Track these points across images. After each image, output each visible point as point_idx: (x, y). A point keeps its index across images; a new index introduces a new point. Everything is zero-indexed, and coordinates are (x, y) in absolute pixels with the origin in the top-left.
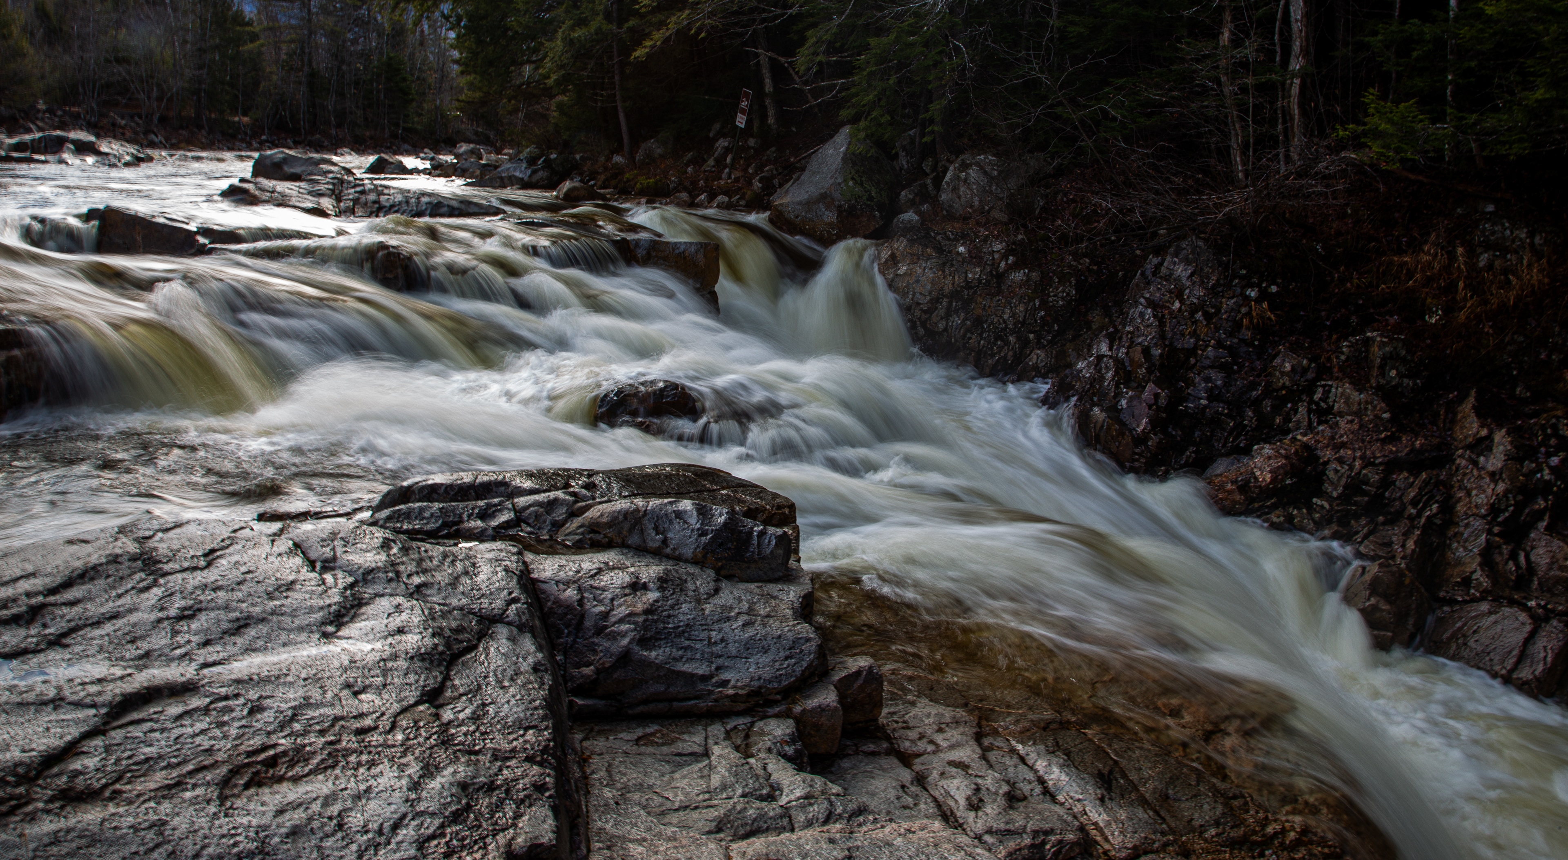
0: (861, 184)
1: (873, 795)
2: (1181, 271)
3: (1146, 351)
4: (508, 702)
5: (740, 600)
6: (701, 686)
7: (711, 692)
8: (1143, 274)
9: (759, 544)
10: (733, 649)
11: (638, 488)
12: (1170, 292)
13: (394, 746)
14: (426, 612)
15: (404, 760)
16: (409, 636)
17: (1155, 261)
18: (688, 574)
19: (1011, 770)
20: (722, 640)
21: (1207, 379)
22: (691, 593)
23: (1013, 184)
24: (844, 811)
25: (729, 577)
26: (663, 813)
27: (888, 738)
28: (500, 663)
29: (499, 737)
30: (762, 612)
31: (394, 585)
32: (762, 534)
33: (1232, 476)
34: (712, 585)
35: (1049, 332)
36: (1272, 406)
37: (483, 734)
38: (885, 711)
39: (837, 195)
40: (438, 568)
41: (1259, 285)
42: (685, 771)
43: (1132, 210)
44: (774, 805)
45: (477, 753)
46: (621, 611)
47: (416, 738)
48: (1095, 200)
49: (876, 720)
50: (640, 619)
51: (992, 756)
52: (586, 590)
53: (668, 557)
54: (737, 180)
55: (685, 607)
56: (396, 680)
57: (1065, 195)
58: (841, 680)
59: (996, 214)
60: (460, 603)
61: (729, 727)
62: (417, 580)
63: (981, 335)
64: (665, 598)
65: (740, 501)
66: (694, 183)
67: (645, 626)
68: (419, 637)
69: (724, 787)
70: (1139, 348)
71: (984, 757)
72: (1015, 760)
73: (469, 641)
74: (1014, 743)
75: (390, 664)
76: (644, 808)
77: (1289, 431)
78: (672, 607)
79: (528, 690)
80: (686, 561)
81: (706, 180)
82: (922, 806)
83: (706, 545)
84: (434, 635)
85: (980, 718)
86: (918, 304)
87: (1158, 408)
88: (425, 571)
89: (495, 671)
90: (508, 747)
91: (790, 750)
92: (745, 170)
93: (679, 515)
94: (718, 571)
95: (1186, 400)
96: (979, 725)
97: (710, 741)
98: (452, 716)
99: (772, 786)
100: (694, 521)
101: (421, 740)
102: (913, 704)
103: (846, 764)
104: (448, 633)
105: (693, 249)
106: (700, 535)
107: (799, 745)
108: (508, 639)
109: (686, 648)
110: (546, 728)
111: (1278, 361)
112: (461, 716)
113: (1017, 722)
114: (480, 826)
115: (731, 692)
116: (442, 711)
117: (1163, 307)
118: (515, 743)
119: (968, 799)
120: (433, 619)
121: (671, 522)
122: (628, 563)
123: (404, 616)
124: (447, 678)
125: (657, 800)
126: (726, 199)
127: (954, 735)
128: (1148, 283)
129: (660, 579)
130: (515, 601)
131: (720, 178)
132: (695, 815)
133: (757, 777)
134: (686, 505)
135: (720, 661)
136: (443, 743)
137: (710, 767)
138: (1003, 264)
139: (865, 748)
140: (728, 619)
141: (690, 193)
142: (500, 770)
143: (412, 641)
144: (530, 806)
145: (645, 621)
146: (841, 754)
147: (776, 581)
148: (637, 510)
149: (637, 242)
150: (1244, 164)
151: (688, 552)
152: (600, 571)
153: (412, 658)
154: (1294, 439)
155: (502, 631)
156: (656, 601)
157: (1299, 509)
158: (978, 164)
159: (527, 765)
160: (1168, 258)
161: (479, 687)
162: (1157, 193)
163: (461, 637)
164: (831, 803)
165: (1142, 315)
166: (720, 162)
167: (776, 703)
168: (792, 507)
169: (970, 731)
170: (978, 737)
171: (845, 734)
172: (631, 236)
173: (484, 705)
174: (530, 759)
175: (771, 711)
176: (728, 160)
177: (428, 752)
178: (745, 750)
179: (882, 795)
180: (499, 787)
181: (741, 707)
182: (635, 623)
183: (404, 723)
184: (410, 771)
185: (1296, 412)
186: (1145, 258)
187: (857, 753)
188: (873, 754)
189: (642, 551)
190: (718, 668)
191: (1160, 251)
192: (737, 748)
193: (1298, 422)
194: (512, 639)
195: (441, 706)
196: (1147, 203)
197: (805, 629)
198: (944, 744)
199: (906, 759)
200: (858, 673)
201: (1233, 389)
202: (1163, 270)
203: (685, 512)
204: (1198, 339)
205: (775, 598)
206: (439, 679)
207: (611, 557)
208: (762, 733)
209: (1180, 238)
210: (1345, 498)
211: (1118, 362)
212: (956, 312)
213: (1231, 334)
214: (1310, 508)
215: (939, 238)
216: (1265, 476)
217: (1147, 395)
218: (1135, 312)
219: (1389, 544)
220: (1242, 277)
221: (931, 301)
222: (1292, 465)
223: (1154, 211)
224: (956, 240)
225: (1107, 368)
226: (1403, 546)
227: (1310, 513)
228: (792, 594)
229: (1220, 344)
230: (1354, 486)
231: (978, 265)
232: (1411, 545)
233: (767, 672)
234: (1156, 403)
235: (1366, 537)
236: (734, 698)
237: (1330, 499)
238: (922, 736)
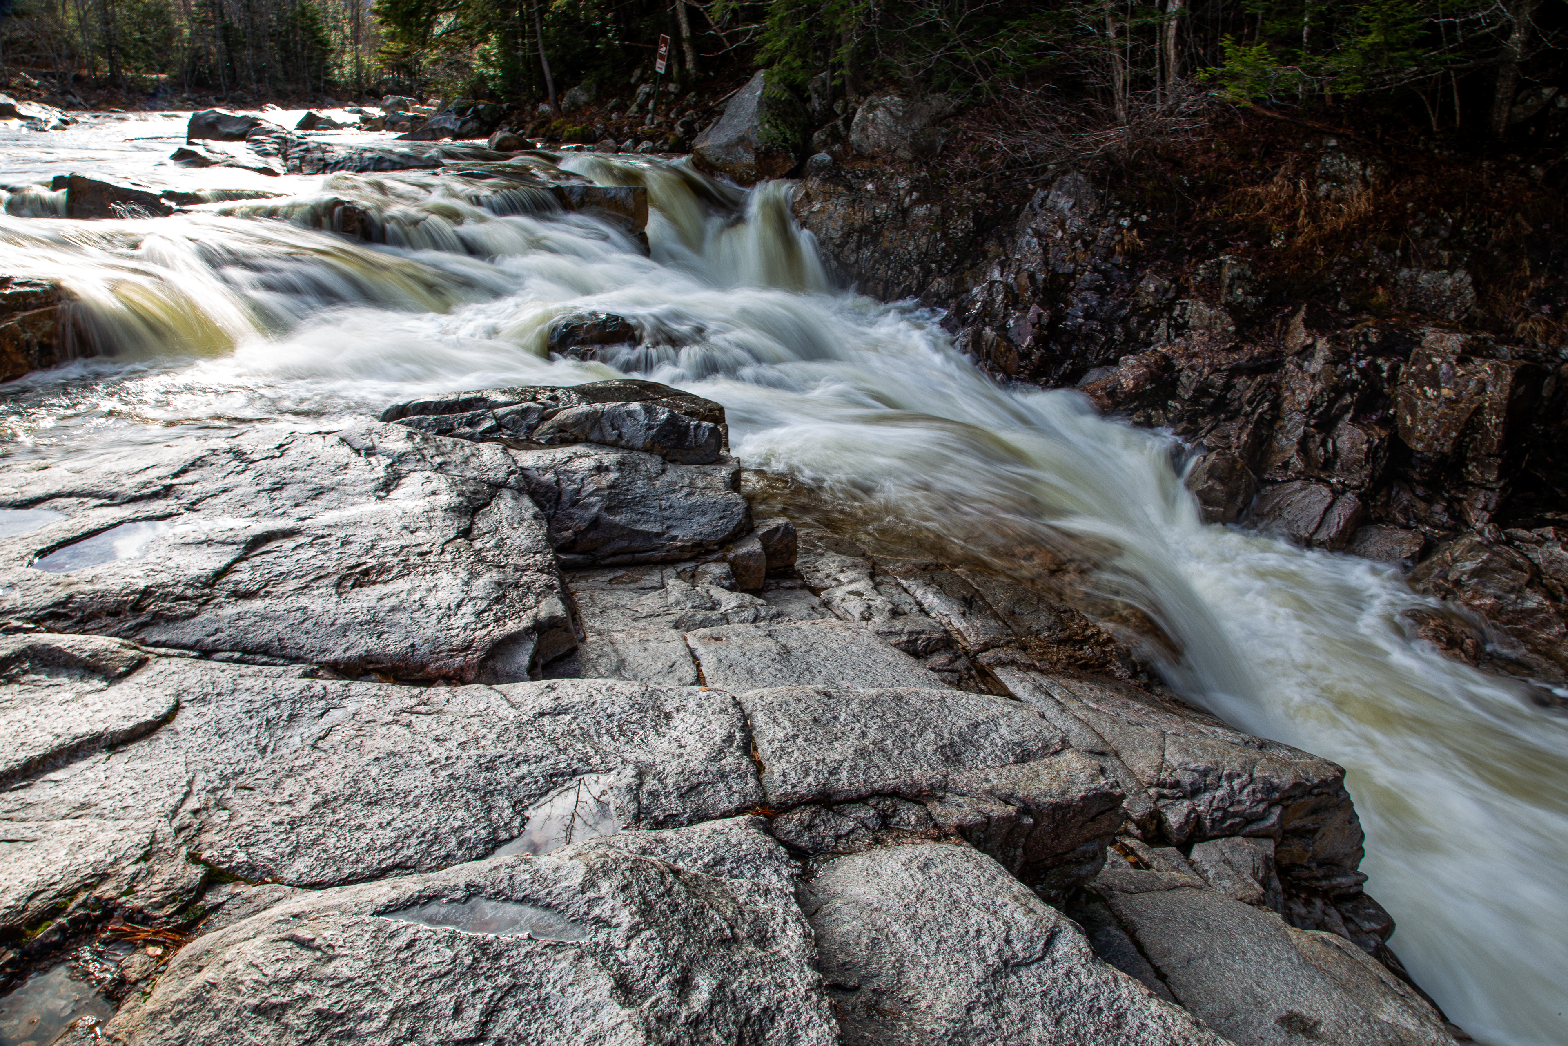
0: (777, 127)
1: (789, 608)
2: (1064, 203)
3: (1032, 276)
5: (682, 477)
6: (656, 541)
7: (663, 545)
8: (1030, 206)
9: (696, 435)
10: (679, 513)
11: (594, 397)
12: (1054, 222)
13: (446, 562)
14: (450, 481)
16: (441, 497)
17: (1042, 194)
18: (640, 459)
19: (896, 596)
20: (670, 507)
21: (1084, 300)
22: (643, 473)
23: (916, 123)
24: (767, 614)
25: (673, 461)
26: (634, 620)
27: (802, 578)
28: (509, 513)
29: (516, 557)
30: (700, 485)
31: (422, 463)
32: (697, 427)
33: (1102, 384)
34: (660, 467)
35: (949, 262)
36: (1139, 323)
37: (505, 556)
38: (799, 560)
39: (754, 138)
40: (451, 452)
41: (1131, 215)
42: (649, 596)
43: (1021, 147)
44: (715, 612)
45: (503, 567)
46: (590, 488)
47: (460, 557)
48: (991, 138)
49: (793, 566)
50: (605, 493)
51: (882, 588)
52: (561, 473)
53: (623, 447)
54: (659, 125)
55: (640, 483)
56: (438, 523)
57: (965, 133)
58: (763, 534)
59: (902, 153)
60: (474, 475)
61: (679, 570)
62: (438, 460)
63: (888, 266)
64: (624, 477)
66: (619, 129)
67: (610, 498)
68: (448, 496)
69: (678, 603)
70: (1026, 274)
71: (875, 589)
72: (900, 590)
73: (484, 499)
74: (899, 579)
75: (431, 514)
77: (1150, 344)
78: (630, 483)
79: (532, 529)
80: (638, 450)
81: (630, 126)
83: (653, 436)
84: (458, 496)
85: (874, 564)
86: (831, 239)
87: (1041, 326)
88: (443, 454)
89: (506, 519)
90: (524, 563)
91: (726, 582)
92: (667, 115)
93: (630, 414)
94: (664, 457)
96: (873, 567)
97: (666, 578)
98: (482, 545)
99: (713, 602)
100: (642, 418)
102: (822, 555)
104: (468, 494)
105: (623, 194)
106: (648, 429)
107: (733, 579)
108: (512, 498)
109: (642, 514)
111: (1144, 282)
112: (488, 545)
113: (903, 565)
114: (514, 606)
115: (679, 545)
117: (1047, 236)
118: (529, 561)
119: (862, 614)
120: (456, 486)
121: (624, 420)
122: (592, 453)
123: (434, 484)
124: (473, 522)
125: (631, 612)
126: (651, 144)
127: (853, 574)
128: (1035, 215)
129: (618, 463)
130: (511, 475)
131: (644, 124)
133: (702, 597)
134: (635, 406)
135: (670, 522)
136: (479, 561)
137: (667, 592)
138: (907, 200)
139: (784, 585)
140: (674, 491)
141: (616, 140)
142: (521, 576)
143: (444, 499)
144: (546, 596)
145: (610, 493)
146: (766, 588)
147: (711, 463)
148: (596, 412)
149: (571, 188)
151: (639, 443)
152: (570, 459)
153: (446, 510)
154: (1154, 351)
155: (507, 494)
156: (617, 479)
157: (1156, 410)
158: (884, 105)
159: (539, 574)
160: (1053, 192)
161: (497, 528)
162: (1045, 131)
163: (477, 497)
164: (757, 610)
165: (1029, 243)
166: (642, 108)
167: (714, 551)
168: (720, 409)
169: (866, 571)
170: (872, 576)
171: (769, 575)
172: (564, 183)
173: (503, 539)
174: (539, 571)
175: (711, 557)
176: (650, 106)
178: (693, 583)
179: (800, 613)
180: (521, 587)
181: (689, 555)
182: (601, 496)
183: (450, 549)
185: (1157, 327)
186: (1034, 191)
187: (780, 587)
188: (791, 588)
189: (602, 444)
190: (669, 527)
191: (1047, 185)
192: (687, 582)
193: (1159, 336)
194: (515, 499)
195: (473, 539)
196: (1034, 140)
197: (734, 497)
198: (845, 580)
199: (815, 592)
200: (777, 529)
201: (1106, 308)
202: (1049, 203)
203: (635, 412)
204: (1077, 265)
205: (710, 475)
206: (468, 523)
207: (579, 449)
208: (705, 572)
209: (1065, 173)
210: (1194, 400)
211: (1008, 288)
212: (866, 245)
213: (1105, 260)
214: (1165, 409)
215: (849, 176)
216: (1128, 383)
217: (1031, 315)
218: (1022, 241)
219: (1227, 437)
220: (1116, 208)
221: (842, 236)
222: (1152, 373)
223: (1041, 148)
224: (865, 178)
225: (998, 292)
226: (1238, 438)
227: (1165, 413)
228: (724, 472)
229: (1095, 269)
230: (1202, 390)
231: (885, 201)
232: (1244, 437)
233: (706, 529)
234: (1039, 322)
235: (1209, 432)
236: (682, 549)
237: (1182, 401)
238: (828, 576)
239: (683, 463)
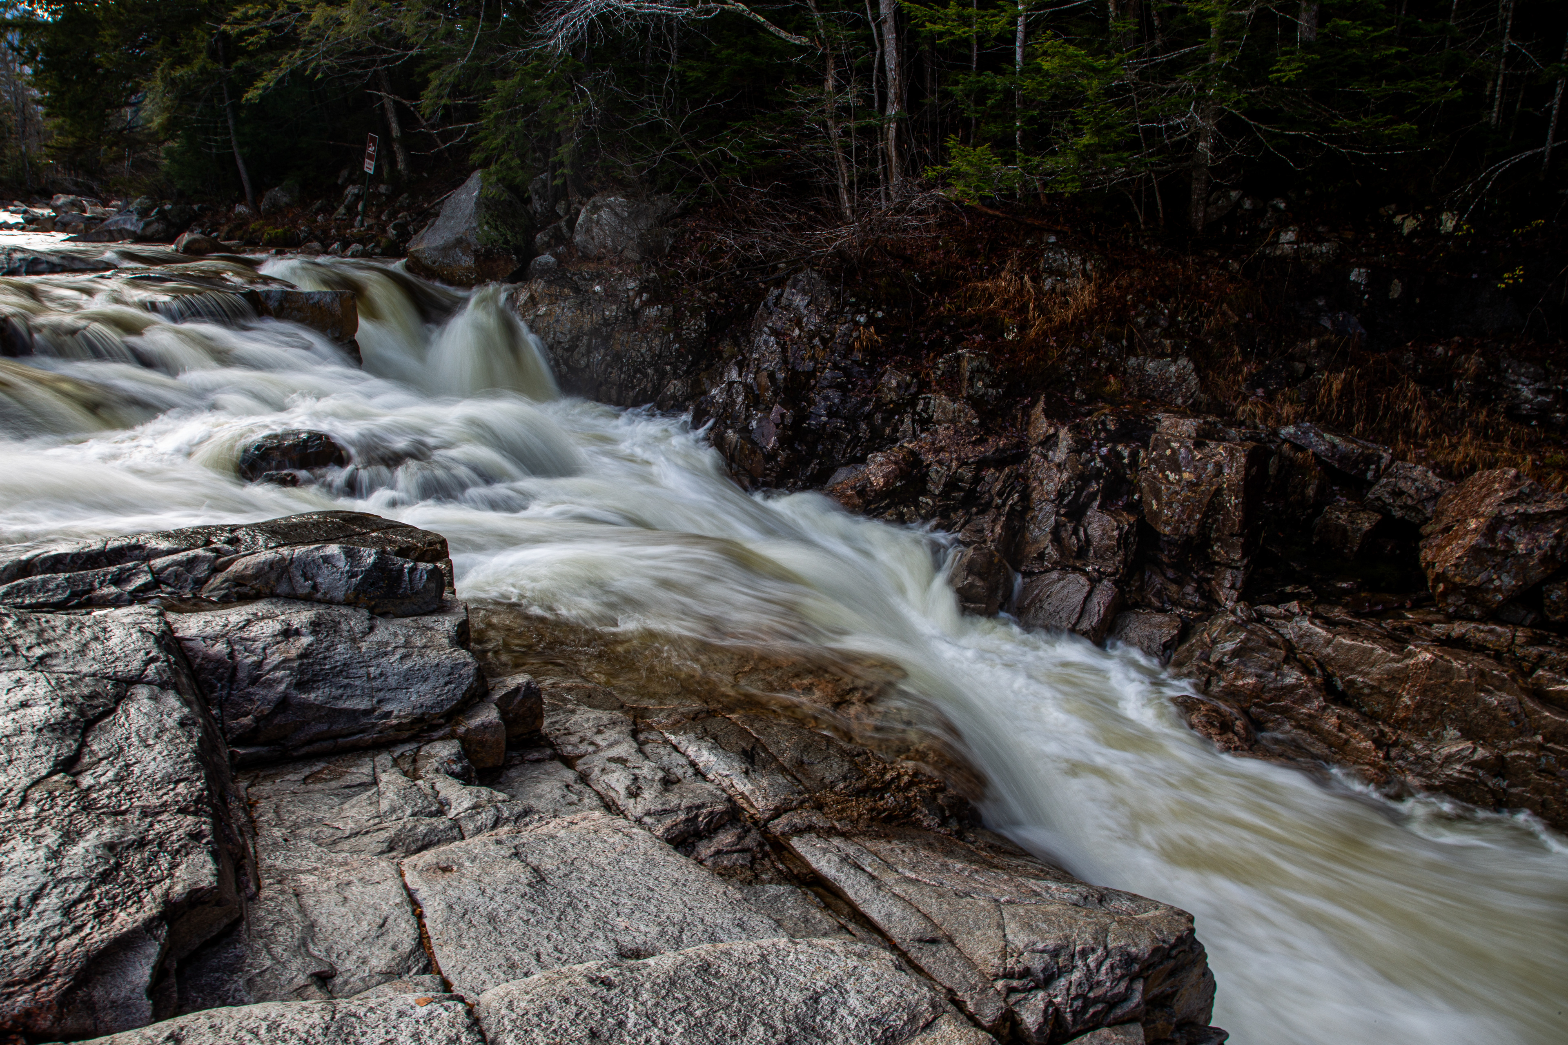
0: (496, 229)
1: (540, 797)
2: (800, 301)
3: (772, 376)
4: (155, 759)
5: (396, 635)
6: (364, 720)
7: (374, 725)
8: (765, 305)
9: (411, 580)
10: (392, 681)
11: (284, 538)
12: (790, 320)
13: (26, 820)
14: (53, 682)
15: (39, 832)
16: (35, 709)
17: (776, 292)
18: (341, 615)
19: (665, 758)
20: (381, 674)
21: (826, 398)
22: (345, 634)
23: (642, 224)
24: (511, 814)
25: (384, 615)
26: (334, 842)
27: (552, 745)
28: (142, 722)
29: (146, 794)
30: (418, 644)
31: (11, 659)
32: (413, 570)
33: (851, 482)
34: (366, 623)
35: (684, 363)
36: (883, 419)
37: (128, 794)
38: (546, 722)
39: (473, 239)
40: (62, 637)
41: (867, 312)
42: (354, 801)
43: (752, 246)
44: (443, 818)
45: (123, 813)
46: (275, 659)
47: (52, 808)
48: (719, 237)
49: (539, 730)
50: (295, 664)
51: (648, 748)
52: (236, 642)
53: (320, 602)
54: (370, 227)
55: (340, 648)
56: (23, 754)
57: (693, 233)
58: (501, 698)
59: (630, 254)
60: (92, 670)
61: (396, 755)
62: (38, 652)
63: (621, 369)
64: (319, 641)
65: (391, 542)
66: (326, 232)
67: (301, 670)
68: (47, 708)
69: (393, 810)
70: (765, 373)
71: (640, 751)
72: (669, 748)
73: (106, 705)
74: (667, 735)
75: (14, 740)
76: (315, 840)
77: (896, 440)
78: (327, 649)
79: (176, 745)
80: (339, 604)
81: (338, 229)
82: (586, 801)
83: (357, 587)
84: (64, 704)
85: (635, 717)
86: (560, 343)
87: (785, 426)
88: (47, 642)
89: (138, 732)
90: (158, 802)
91: (456, 768)
92: (378, 217)
93: (327, 559)
94: (372, 610)
95: (808, 418)
96: (635, 723)
97: (378, 770)
98: (92, 782)
99: (440, 803)
100: (342, 564)
101: (58, 809)
102: (573, 712)
103: (513, 773)
104: (80, 700)
105: (328, 299)
106: (350, 577)
107: (465, 762)
108: (150, 698)
109: (345, 687)
110: (199, 779)
111: (885, 378)
112: (103, 780)
113: (669, 716)
114: (132, 882)
115: (395, 722)
116: (80, 778)
117: (785, 334)
118: (165, 798)
119: (628, 788)
120: (62, 688)
121: (319, 568)
122: (278, 612)
123: (27, 690)
124: (83, 744)
125: (328, 831)
126: (361, 247)
127: (612, 734)
128: (771, 313)
129: (312, 623)
130: (153, 660)
131: (353, 226)
132: (366, 839)
133: (426, 796)
134: (333, 549)
135: (381, 695)
136: (84, 808)
137: (379, 793)
138: (637, 301)
139: (530, 757)
140: (386, 654)
141: (322, 242)
142: (151, 825)
143: (38, 713)
144: (187, 854)
145: (301, 665)
146: (508, 765)
147: (431, 613)
148: (283, 559)
149: (268, 294)
150: (851, 200)
151: (340, 594)
152: (248, 622)
153: (40, 730)
154: (902, 446)
155: (142, 692)
156: (311, 645)
157: (908, 507)
158: (609, 206)
159: (180, 817)
160: (787, 290)
161: (121, 749)
162: (775, 229)
163: (96, 702)
164: (498, 809)
165: (766, 342)
166: (351, 210)
167: (440, 726)
168: (443, 542)
169: (626, 729)
170: (634, 734)
171: (510, 746)
172: (260, 288)
173: (128, 766)
174: (181, 811)
175: (436, 735)
176: (360, 207)
177: (67, 821)
178: (413, 775)
179: (549, 796)
180: (151, 842)
181: (407, 734)
182: (290, 668)
183: (37, 796)
184: (48, 841)
185: (902, 422)
186: (767, 290)
187: (523, 762)
188: (538, 761)
189: (292, 599)
190: (379, 702)
191: (780, 283)
192: (405, 774)
193: (905, 431)
194: (153, 698)
195: (80, 773)
196: (765, 239)
197: (462, 655)
198: (603, 744)
199: (569, 762)
200: (517, 689)
201: (848, 406)
202: (784, 301)
203: (333, 556)
204: (817, 363)
205: (431, 629)
206: (74, 747)
207: (261, 608)
208: (429, 756)
209: (797, 271)
210: (945, 494)
211: (747, 387)
212: (597, 348)
213: (844, 357)
214: (917, 505)
215: (575, 278)
216: (878, 481)
217: (774, 415)
218: (760, 340)
219: (981, 531)
220: (852, 305)
221: (571, 339)
222: (901, 469)
223: (773, 246)
224: (592, 279)
225: (737, 393)
226: (992, 531)
227: (917, 509)
228: (447, 624)
229: (836, 366)
230: (952, 484)
231: (615, 303)
232: (998, 530)
233: (428, 700)
234: (782, 422)
235: (963, 526)
236: (399, 727)
237: (933, 496)
238: (582, 740)
239: (397, 616)
